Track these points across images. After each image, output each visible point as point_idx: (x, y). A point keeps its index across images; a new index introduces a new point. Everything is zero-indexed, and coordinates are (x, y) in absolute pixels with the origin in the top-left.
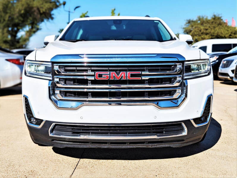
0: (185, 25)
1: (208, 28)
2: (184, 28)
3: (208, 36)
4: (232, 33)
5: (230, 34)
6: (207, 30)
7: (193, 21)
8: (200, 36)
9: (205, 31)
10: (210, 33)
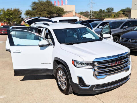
0: (32, 5)
1: (45, 7)
2: (32, 7)
3: (46, 11)
4: (57, 10)
5: (56, 11)
6: (44, 8)
7: (36, 3)
8: (42, 12)
9: (44, 9)
10: (47, 10)
